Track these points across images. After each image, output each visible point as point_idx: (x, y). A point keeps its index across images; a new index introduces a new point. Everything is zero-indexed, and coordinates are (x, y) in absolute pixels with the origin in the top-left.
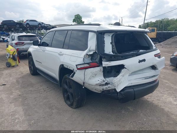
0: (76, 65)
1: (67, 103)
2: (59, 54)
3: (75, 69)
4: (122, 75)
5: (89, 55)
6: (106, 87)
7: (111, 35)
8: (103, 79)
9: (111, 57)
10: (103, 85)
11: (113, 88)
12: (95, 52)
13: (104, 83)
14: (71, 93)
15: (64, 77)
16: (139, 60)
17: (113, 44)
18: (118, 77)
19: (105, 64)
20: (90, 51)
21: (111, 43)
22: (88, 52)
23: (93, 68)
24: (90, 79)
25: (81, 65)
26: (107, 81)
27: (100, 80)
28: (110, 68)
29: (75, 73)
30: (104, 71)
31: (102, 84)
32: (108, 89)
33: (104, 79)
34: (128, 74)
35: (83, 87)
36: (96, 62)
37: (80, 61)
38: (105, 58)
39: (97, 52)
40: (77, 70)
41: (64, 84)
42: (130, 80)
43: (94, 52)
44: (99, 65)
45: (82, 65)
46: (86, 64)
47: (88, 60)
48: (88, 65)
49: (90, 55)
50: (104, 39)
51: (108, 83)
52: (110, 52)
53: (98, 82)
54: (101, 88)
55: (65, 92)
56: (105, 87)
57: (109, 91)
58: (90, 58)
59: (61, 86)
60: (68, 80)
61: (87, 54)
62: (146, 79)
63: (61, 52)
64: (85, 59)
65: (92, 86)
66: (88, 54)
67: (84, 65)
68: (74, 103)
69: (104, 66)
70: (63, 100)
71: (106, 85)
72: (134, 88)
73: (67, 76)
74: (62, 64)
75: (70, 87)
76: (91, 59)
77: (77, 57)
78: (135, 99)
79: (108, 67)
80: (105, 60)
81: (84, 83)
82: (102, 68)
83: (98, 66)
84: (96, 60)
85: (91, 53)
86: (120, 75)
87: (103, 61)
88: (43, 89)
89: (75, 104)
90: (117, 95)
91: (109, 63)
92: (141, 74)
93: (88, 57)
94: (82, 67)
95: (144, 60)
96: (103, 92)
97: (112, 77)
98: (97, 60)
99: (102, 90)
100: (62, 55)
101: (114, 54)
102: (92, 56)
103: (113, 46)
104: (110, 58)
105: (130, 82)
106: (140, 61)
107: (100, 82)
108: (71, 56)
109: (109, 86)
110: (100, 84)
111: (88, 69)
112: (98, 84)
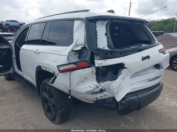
0: (58, 66)
1: (47, 117)
2: (35, 53)
3: (57, 72)
4: (122, 78)
5: (75, 51)
6: (101, 95)
7: (105, 23)
8: (96, 83)
9: (107, 54)
10: (97, 93)
11: (111, 96)
12: (85, 47)
13: (98, 90)
14: (52, 104)
15: (42, 83)
16: (142, 57)
17: (108, 36)
18: (118, 80)
19: (99, 63)
20: (76, 46)
21: (106, 34)
22: (74, 47)
23: (82, 70)
24: (79, 85)
25: (64, 66)
26: (101, 87)
27: (92, 86)
28: (105, 69)
29: (56, 77)
30: (97, 74)
31: (95, 91)
32: (104, 98)
33: (98, 84)
34: (130, 77)
35: (70, 97)
36: (86, 61)
37: (63, 60)
38: (98, 54)
39: (87, 46)
40: (59, 73)
41: (43, 92)
42: (132, 84)
43: (83, 46)
44: (90, 65)
45: (66, 66)
46: (72, 65)
47: (75, 59)
48: (74, 66)
49: (77, 51)
50: (95, 29)
51: (103, 89)
52: (105, 47)
53: (89, 89)
54: (94, 97)
55: (44, 101)
56: (99, 96)
57: (105, 101)
58: (78, 55)
59: (39, 94)
60: (47, 87)
61: (73, 50)
62: (150, 81)
63: (38, 50)
64: (70, 57)
65: (81, 94)
66: (75, 49)
67: (69, 65)
68: (57, 117)
69: (97, 65)
70: (43, 111)
71: (100, 93)
72: (137, 94)
73: (46, 81)
74: (39, 65)
75: (51, 96)
76: (79, 57)
77: (59, 56)
78: (139, 109)
79: (103, 67)
80: (98, 57)
81: (70, 91)
82: (95, 69)
83: (89, 67)
84: (85, 57)
85: (79, 48)
86: (120, 77)
87: (96, 59)
88: (18, 98)
89: (58, 119)
90: (116, 105)
91: (104, 61)
92: (144, 75)
93: (75, 54)
94: (67, 68)
95: (148, 57)
96: (96, 102)
97: (108, 80)
98: (87, 58)
99: (95, 99)
100: (39, 53)
101: (110, 49)
102: (80, 53)
103: (108, 38)
104: (105, 55)
105: (132, 87)
106: (144, 59)
107: (92, 89)
108: (51, 53)
109: (105, 93)
110: (93, 92)
111: (74, 71)
112: (90, 91)
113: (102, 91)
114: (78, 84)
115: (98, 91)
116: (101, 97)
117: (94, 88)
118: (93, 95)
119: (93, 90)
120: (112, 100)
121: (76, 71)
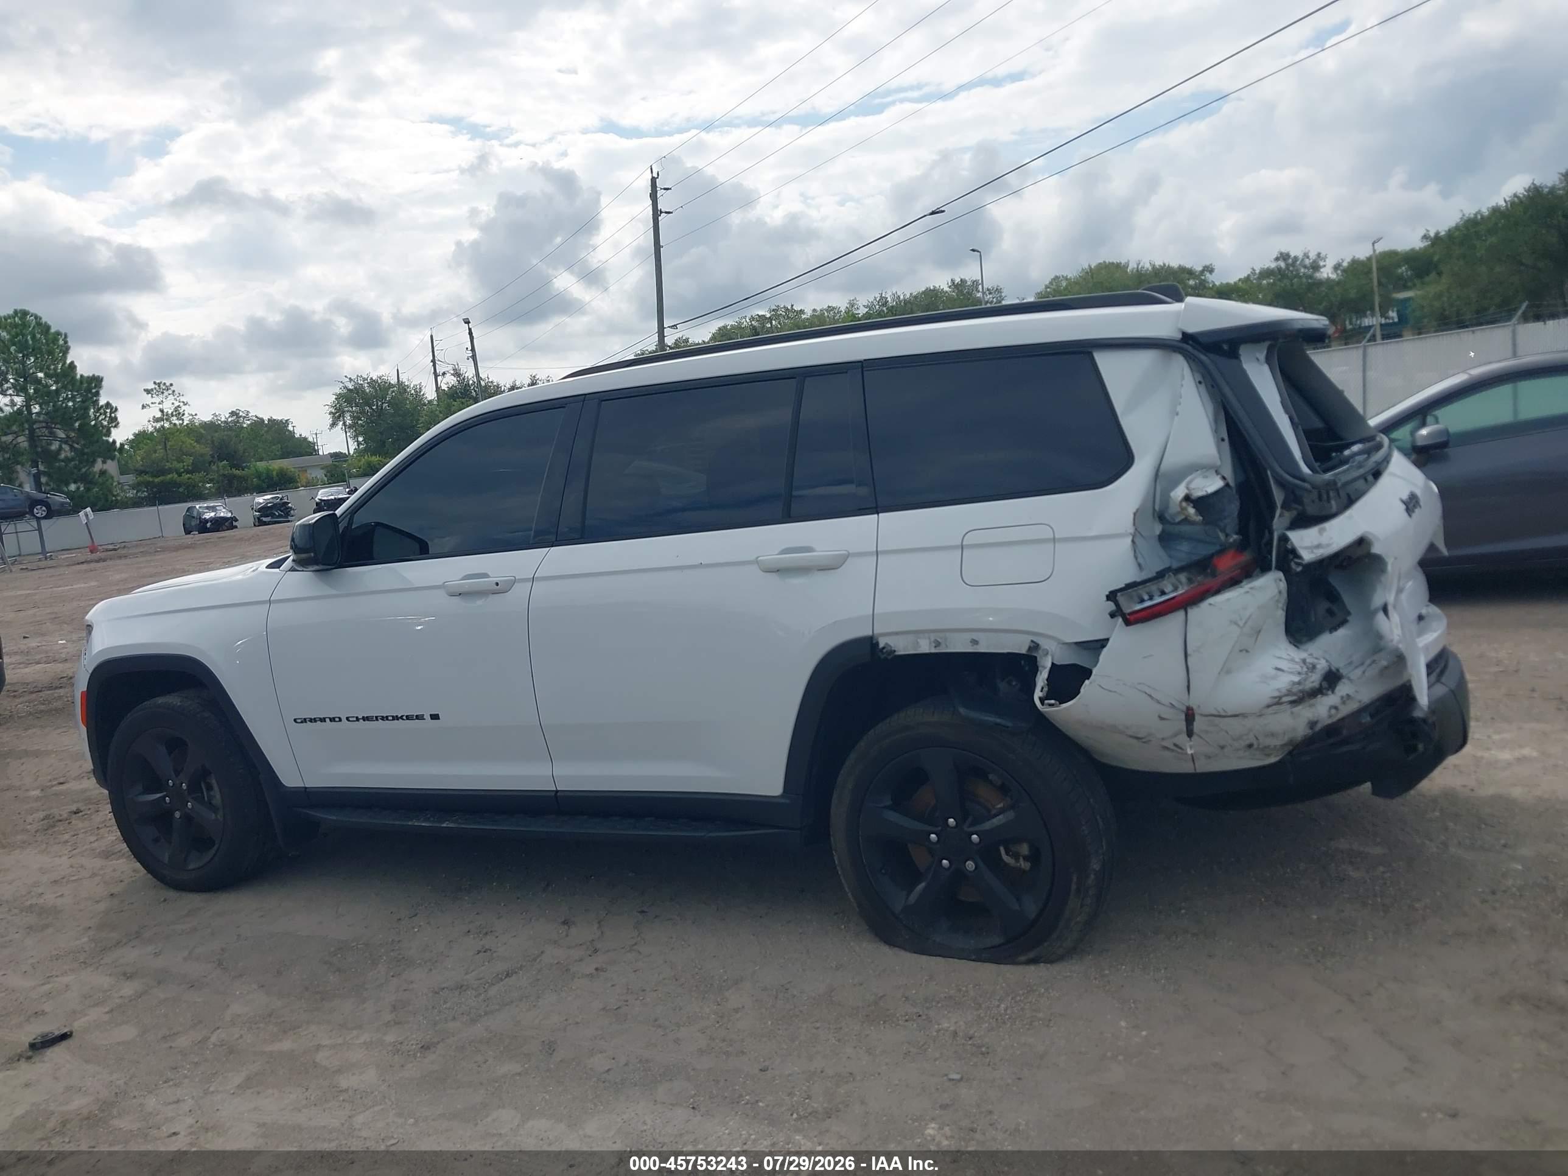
5: (1194, 501)
6: (1331, 699)
7: (1261, 353)
8: (1295, 652)
10: (1315, 693)
11: (1366, 697)
13: (1315, 679)
19: (1310, 542)
24: (1229, 672)
27: (1284, 666)
31: (1307, 686)
32: (1346, 710)
33: (1305, 654)
49: (1204, 498)
51: (1333, 670)
53: (1284, 682)
54: (1301, 721)
56: (1324, 708)
57: (1340, 731)
61: (1187, 498)
66: (1196, 492)
71: (1326, 689)
81: (1191, 714)
91: (1321, 532)
99: (1304, 732)
107: (1296, 679)
109: (1343, 689)
110: (1301, 691)
111: (1205, 605)
112: (1289, 693)
113: (1332, 678)
114: (1226, 670)
115: (1316, 685)
116: (1333, 711)
117: (1299, 673)
118: (1300, 707)
119: (1299, 683)
120: (1369, 719)
121: (1212, 600)
